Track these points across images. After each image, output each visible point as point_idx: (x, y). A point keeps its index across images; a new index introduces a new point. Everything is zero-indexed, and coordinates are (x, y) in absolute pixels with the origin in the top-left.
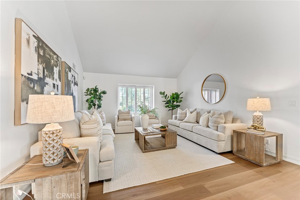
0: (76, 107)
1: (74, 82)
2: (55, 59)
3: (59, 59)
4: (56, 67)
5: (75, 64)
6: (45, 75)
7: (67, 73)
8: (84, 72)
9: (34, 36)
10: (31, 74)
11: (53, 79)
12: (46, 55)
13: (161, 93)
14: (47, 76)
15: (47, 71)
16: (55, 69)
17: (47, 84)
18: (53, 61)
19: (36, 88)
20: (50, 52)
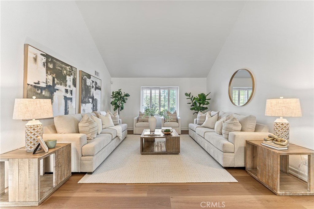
0: (98, 108)
1: (94, 87)
2: (68, 70)
3: (74, 69)
4: (70, 76)
5: (97, 71)
6: (55, 83)
7: (85, 80)
8: (112, 77)
9: (41, 54)
10: (38, 83)
11: (66, 85)
12: (57, 67)
13: (186, 94)
14: (58, 84)
15: (57, 80)
16: (68, 77)
17: (58, 90)
18: (65, 72)
19: (44, 93)
20: (61, 65)
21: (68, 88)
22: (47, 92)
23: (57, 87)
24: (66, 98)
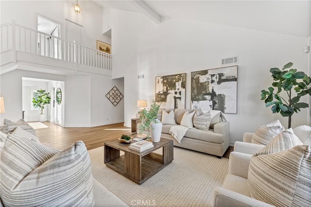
1: (217, 80)
2: (177, 78)
3: (183, 75)
7: (198, 79)
9: (161, 78)
10: (160, 92)
11: (175, 89)
12: (169, 80)
15: (169, 88)
16: (177, 83)
17: (169, 93)
18: (174, 81)
19: (162, 97)
20: (171, 77)
21: (177, 91)
22: (163, 96)
23: (169, 91)
24: (175, 98)
